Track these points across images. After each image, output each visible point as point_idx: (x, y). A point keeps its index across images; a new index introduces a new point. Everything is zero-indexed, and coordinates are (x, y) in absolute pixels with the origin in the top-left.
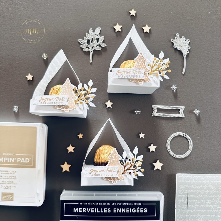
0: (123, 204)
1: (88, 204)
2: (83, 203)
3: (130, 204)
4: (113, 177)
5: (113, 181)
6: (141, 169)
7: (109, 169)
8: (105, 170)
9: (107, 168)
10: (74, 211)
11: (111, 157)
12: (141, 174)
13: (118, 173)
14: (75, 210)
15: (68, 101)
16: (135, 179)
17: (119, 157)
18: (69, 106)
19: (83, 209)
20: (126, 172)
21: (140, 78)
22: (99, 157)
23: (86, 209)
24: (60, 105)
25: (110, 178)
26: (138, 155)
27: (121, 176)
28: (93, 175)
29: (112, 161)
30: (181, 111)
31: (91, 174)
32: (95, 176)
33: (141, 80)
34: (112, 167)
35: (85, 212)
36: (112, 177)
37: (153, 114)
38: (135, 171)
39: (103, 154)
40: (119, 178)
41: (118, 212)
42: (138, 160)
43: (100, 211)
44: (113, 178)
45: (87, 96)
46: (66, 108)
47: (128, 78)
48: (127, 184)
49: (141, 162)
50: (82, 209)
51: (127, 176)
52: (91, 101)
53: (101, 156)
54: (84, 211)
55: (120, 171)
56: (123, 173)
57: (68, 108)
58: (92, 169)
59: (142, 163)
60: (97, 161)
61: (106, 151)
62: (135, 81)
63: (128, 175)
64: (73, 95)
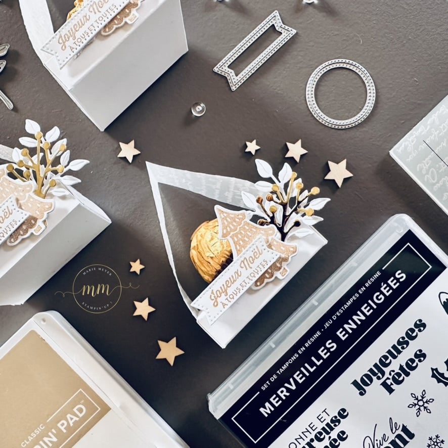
0: (346, 307)
1: (277, 374)
2: (268, 382)
3: (359, 293)
4: (270, 264)
5: (278, 274)
6: (309, 192)
7: (245, 258)
8: (240, 269)
9: (239, 262)
10: (266, 415)
11: (225, 232)
12: (320, 204)
13: (273, 247)
14: (266, 410)
15: (22, 209)
16: (317, 226)
17: (244, 215)
18: (35, 216)
19: (279, 392)
20: (285, 231)
21: (120, 9)
22: (204, 262)
23: (286, 388)
24: (14, 232)
25: (267, 275)
26: (276, 174)
27: (283, 249)
28: (226, 302)
29: (237, 237)
30: (279, 25)
31: (220, 305)
32: (233, 301)
33: (127, 11)
34: (246, 249)
35: (288, 394)
36: (267, 267)
37: (230, 85)
38: (302, 208)
39: (208, 247)
40: (283, 256)
41: (350, 331)
42: (286, 181)
43: (316, 365)
44: (270, 268)
45: (50, 158)
46: (32, 226)
47: (94, 33)
48: (312, 251)
49: (296, 179)
50: (278, 396)
51: (297, 235)
52: (68, 160)
53: (207, 254)
54: (285, 395)
55: (272, 239)
56: (283, 239)
57: (36, 220)
58: (212, 293)
59: (300, 180)
60: (210, 273)
61: (208, 237)
62: (115, 27)
63: (297, 232)
64: (20, 186)
